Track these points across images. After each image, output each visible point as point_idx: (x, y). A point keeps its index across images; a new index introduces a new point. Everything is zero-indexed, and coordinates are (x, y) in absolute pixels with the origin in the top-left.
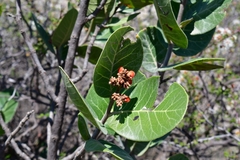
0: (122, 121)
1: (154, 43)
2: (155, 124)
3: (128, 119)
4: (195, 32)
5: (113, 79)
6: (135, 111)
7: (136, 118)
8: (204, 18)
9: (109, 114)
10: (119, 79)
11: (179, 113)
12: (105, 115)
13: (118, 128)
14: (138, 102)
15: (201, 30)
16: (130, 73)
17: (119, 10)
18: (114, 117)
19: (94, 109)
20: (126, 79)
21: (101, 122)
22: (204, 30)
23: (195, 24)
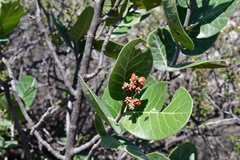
0: (134, 121)
1: (164, 42)
2: (163, 125)
3: (139, 119)
4: (201, 35)
5: (126, 85)
6: (145, 113)
7: (147, 118)
8: (209, 22)
9: (123, 114)
10: (131, 85)
11: (185, 116)
12: (119, 114)
13: (130, 128)
14: (149, 104)
15: (206, 34)
16: (141, 79)
17: (132, 10)
18: (127, 117)
19: (109, 108)
20: (138, 84)
21: (115, 120)
22: (209, 34)
23: (201, 27)
